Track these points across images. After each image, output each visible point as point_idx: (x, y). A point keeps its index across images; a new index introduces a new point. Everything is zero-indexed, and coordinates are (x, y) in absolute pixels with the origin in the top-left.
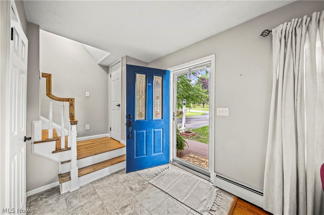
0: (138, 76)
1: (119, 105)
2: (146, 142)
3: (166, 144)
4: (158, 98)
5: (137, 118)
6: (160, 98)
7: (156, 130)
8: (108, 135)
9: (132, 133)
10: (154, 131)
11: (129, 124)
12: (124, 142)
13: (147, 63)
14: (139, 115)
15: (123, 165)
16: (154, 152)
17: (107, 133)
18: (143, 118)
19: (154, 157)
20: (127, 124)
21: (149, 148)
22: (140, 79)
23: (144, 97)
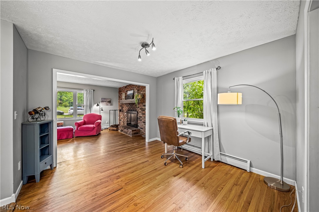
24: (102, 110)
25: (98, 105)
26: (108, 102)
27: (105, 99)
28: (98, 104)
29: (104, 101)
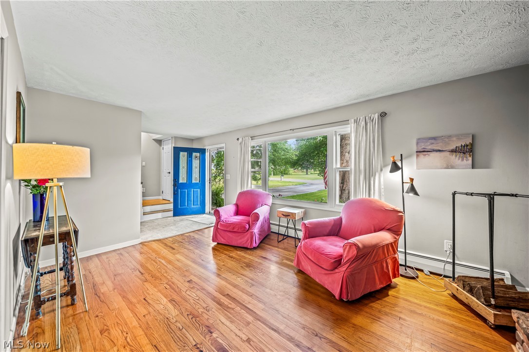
0: (181, 153)
1: (170, 173)
2: (188, 198)
3: (202, 199)
4: (196, 167)
5: (181, 181)
6: (198, 168)
7: (195, 190)
8: (161, 198)
9: (177, 191)
10: (193, 191)
11: (175, 185)
12: (172, 200)
13: (193, 140)
14: (183, 179)
15: (171, 213)
16: (193, 205)
17: (160, 196)
18: (185, 182)
19: (193, 208)
20: (173, 185)
21: (189, 202)
22: (183, 156)
23: (186, 167)
24: (413, 189)
25: (395, 167)
26: (452, 151)
27: (434, 138)
28: (394, 163)
29: (429, 147)
